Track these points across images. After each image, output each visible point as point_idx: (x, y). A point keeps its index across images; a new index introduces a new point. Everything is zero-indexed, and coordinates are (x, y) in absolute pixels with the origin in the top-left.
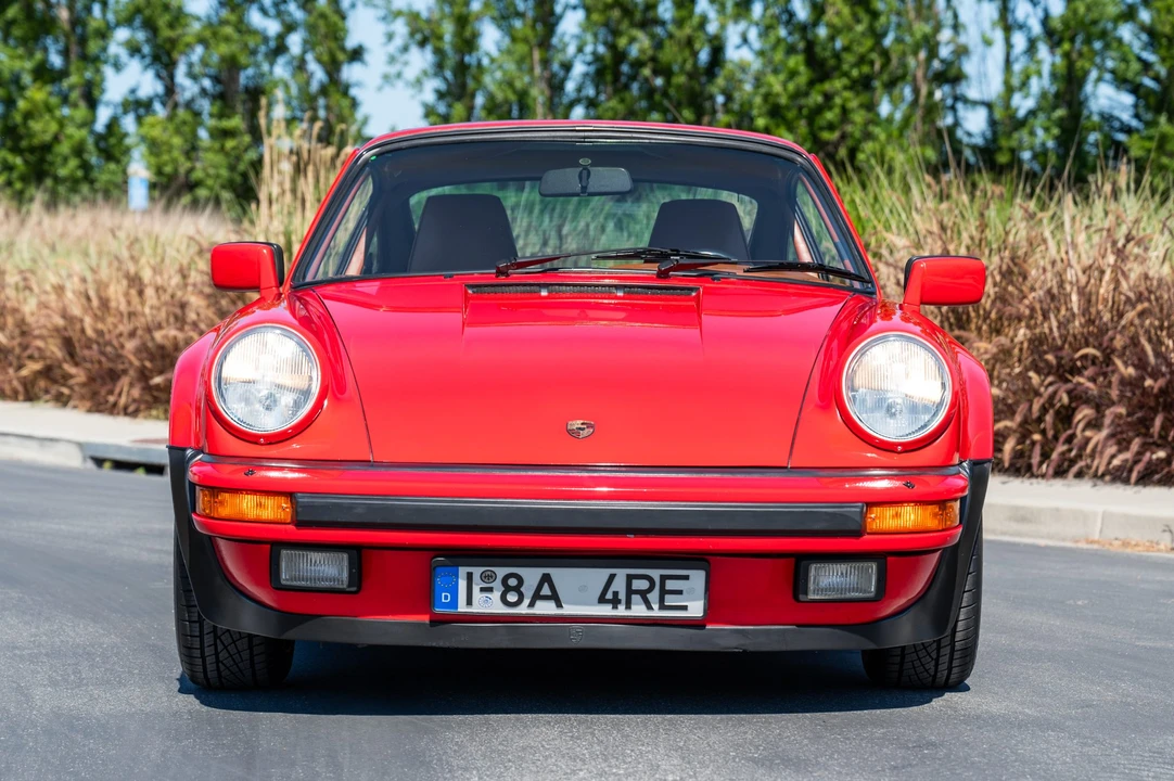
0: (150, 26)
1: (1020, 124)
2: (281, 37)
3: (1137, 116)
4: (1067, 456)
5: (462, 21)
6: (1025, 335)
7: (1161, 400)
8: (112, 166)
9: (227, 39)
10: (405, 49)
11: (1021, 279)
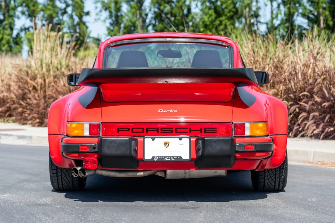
0: (27, 6)
1: (276, 28)
2: (65, 9)
3: (309, 26)
4: (298, 130)
5: (116, 3)
6: (283, 88)
7: (332, 110)
8: (18, 47)
9: (50, 9)
10: (101, 11)
11: (280, 69)
